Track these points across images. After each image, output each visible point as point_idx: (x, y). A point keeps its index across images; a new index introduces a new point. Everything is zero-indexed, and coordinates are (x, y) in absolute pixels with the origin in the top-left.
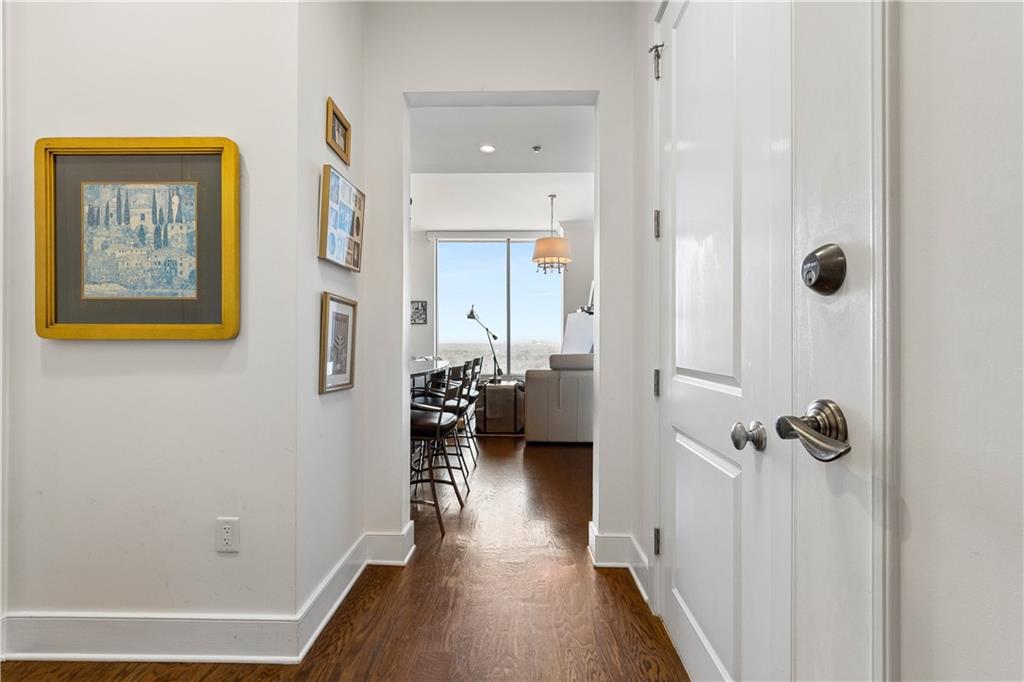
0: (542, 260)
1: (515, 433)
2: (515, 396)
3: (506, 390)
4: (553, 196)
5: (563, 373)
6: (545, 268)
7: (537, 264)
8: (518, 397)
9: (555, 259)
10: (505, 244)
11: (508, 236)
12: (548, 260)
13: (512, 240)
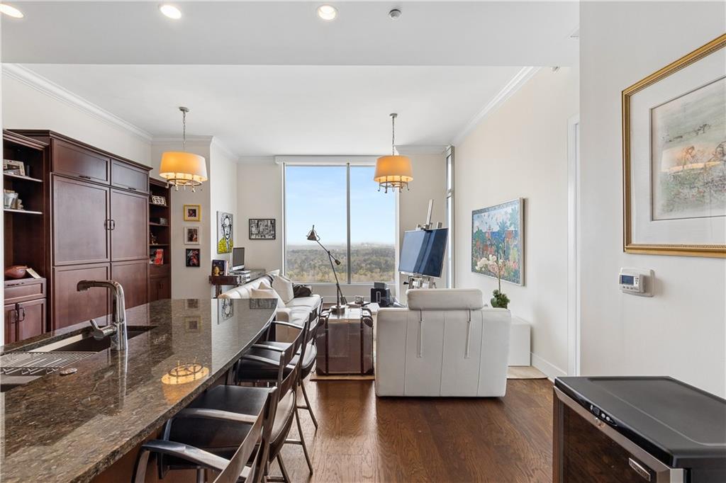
0: (383, 179)
1: (362, 374)
2: (362, 332)
3: (350, 325)
4: (394, 115)
5: (425, 314)
6: (386, 187)
7: (378, 183)
8: (365, 334)
9: (397, 178)
10: (346, 168)
11: (348, 160)
12: (390, 178)
13: (350, 164)
